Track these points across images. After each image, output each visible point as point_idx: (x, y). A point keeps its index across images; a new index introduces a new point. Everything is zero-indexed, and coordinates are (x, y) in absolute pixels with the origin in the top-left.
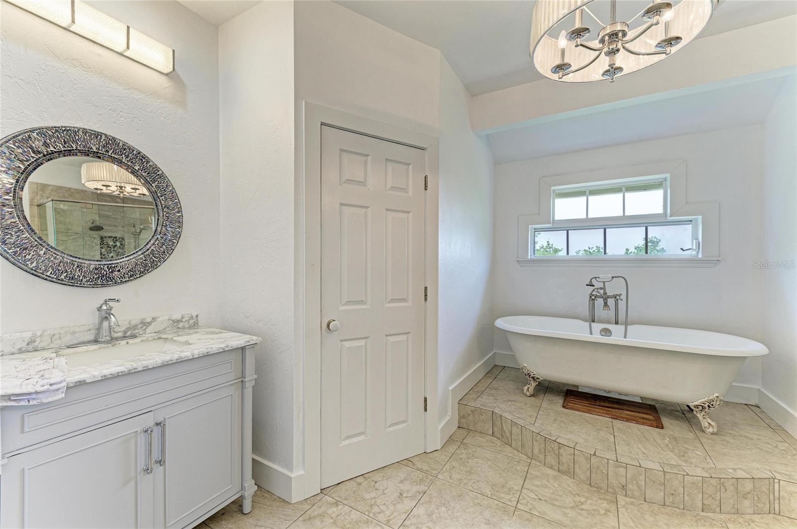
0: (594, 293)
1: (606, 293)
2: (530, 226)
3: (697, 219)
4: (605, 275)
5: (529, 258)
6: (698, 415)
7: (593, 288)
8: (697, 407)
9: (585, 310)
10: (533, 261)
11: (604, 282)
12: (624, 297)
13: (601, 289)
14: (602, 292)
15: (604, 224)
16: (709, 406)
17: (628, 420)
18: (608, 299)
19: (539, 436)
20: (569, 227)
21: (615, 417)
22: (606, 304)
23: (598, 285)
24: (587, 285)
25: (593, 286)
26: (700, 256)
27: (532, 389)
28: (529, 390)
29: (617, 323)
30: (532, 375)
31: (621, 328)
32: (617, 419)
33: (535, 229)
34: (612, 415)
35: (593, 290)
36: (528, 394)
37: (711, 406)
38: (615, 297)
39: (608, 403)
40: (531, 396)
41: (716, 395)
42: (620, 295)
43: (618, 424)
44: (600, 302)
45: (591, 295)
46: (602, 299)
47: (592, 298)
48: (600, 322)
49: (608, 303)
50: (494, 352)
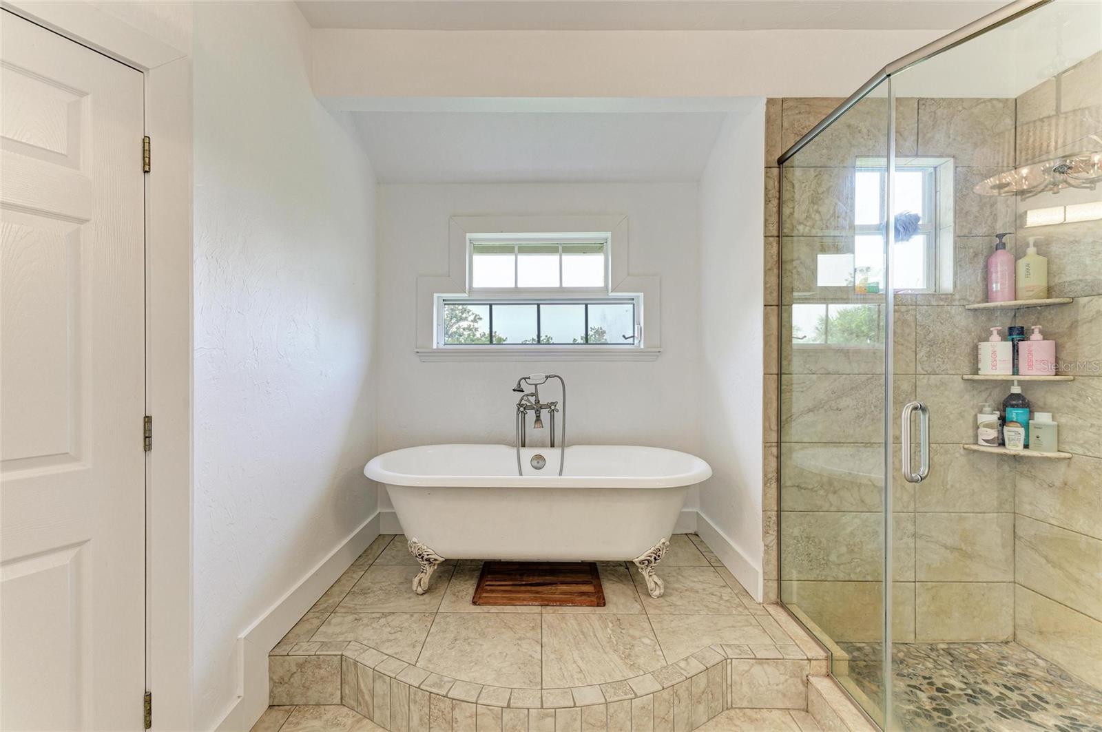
0: (523, 402)
1: (539, 402)
2: (436, 295)
3: (638, 297)
4: (537, 376)
5: (435, 347)
6: (644, 573)
7: (522, 394)
8: (642, 562)
9: (510, 429)
10: (440, 353)
11: (536, 385)
12: (560, 406)
13: (532, 395)
14: (532, 399)
15: (539, 299)
16: (655, 559)
17: (562, 603)
18: (542, 410)
19: (420, 693)
20: (494, 299)
21: (546, 603)
22: (538, 419)
23: (529, 389)
24: (514, 390)
25: (522, 391)
26: (642, 346)
27: (426, 579)
28: (422, 583)
29: (552, 445)
30: (426, 557)
31: (556, 452)
32: (548, 605)
33: (444, 300)
34: (543, 599)
35: (522, 399)
36: (420, 590)
37: (657, 558)
38: (549, 406)
39: (540, 575)
40: (429, 591)
41: (663, 540)
42: (555, 404)
44: (531, 414)
45: (520, 405)
46: (533, 411)
47: (522, 408)
48: (532, 446)
49: (542, 418)
50: (378, 512)
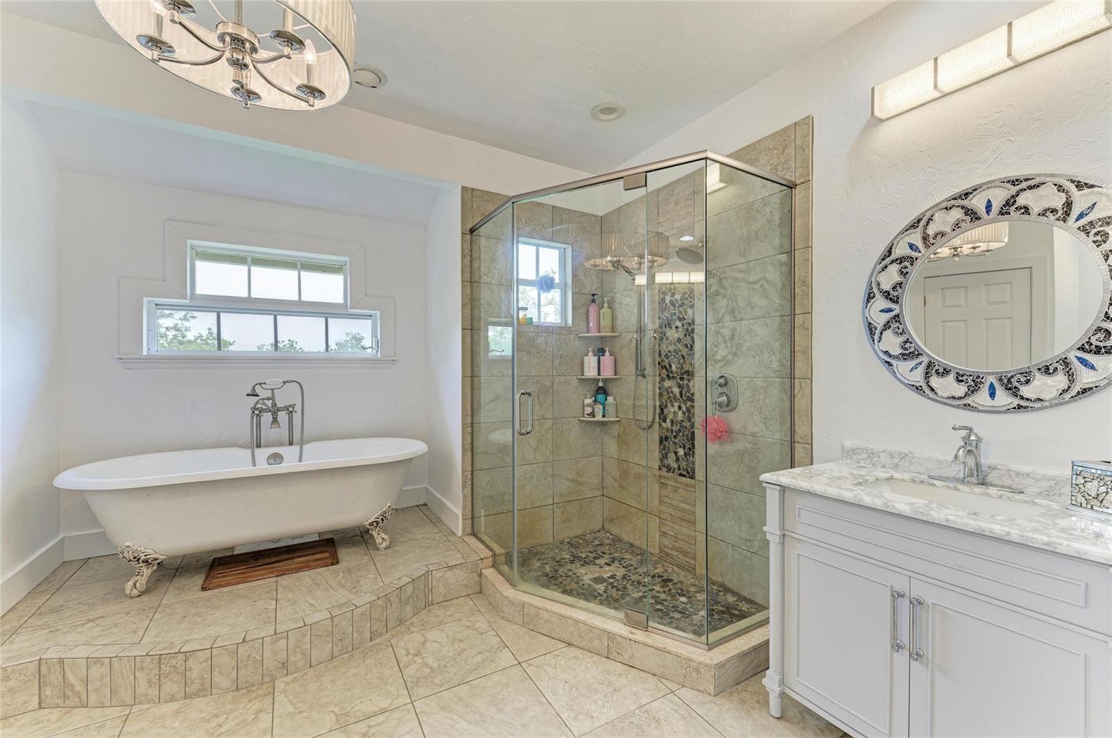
0: (258, 406)
1: (276, 404)
2: (145, 300)
3: (376, 314)
4: (273, 380)
5: (145, 353)
6: (373, 533)
7: (257, 398)
8: (371, 524)
9: (244, 432)
10: (150, 359)
11: (273, 390)
12: (298, 408)
13: (269, 399)
14: (269, 403)
15: (275, 308)
16: (382, 520)
17: (298, 570)
18: (279, 413)
19: (148, 659)
20: (222, 305)
21: (282, 573)
22: (275, 420)
23: (263, 393)
24: (248, 395)
25: (258, 396)
26: (379, 356)
27: (142, 581)
28: (138, 585)
29: (291, 443)
30: (143, 558)
31: (295, 449)
32: (284, 575)
33: (156, 305)
34: (278, 571)
35: (257, 403)
36: (135, 592)
37: (384, 519)
38: (286, 408)
39: (276, 556)
40: (141, 594)
41: (389, 505)
42: (293, 406)
43: (285, 580)
44: (267, 417)
45: (254, 409)
46: (270, 414)
47: (257, 412)
48: (267, 446)
49: (279, 419)
50: (61, 537)
